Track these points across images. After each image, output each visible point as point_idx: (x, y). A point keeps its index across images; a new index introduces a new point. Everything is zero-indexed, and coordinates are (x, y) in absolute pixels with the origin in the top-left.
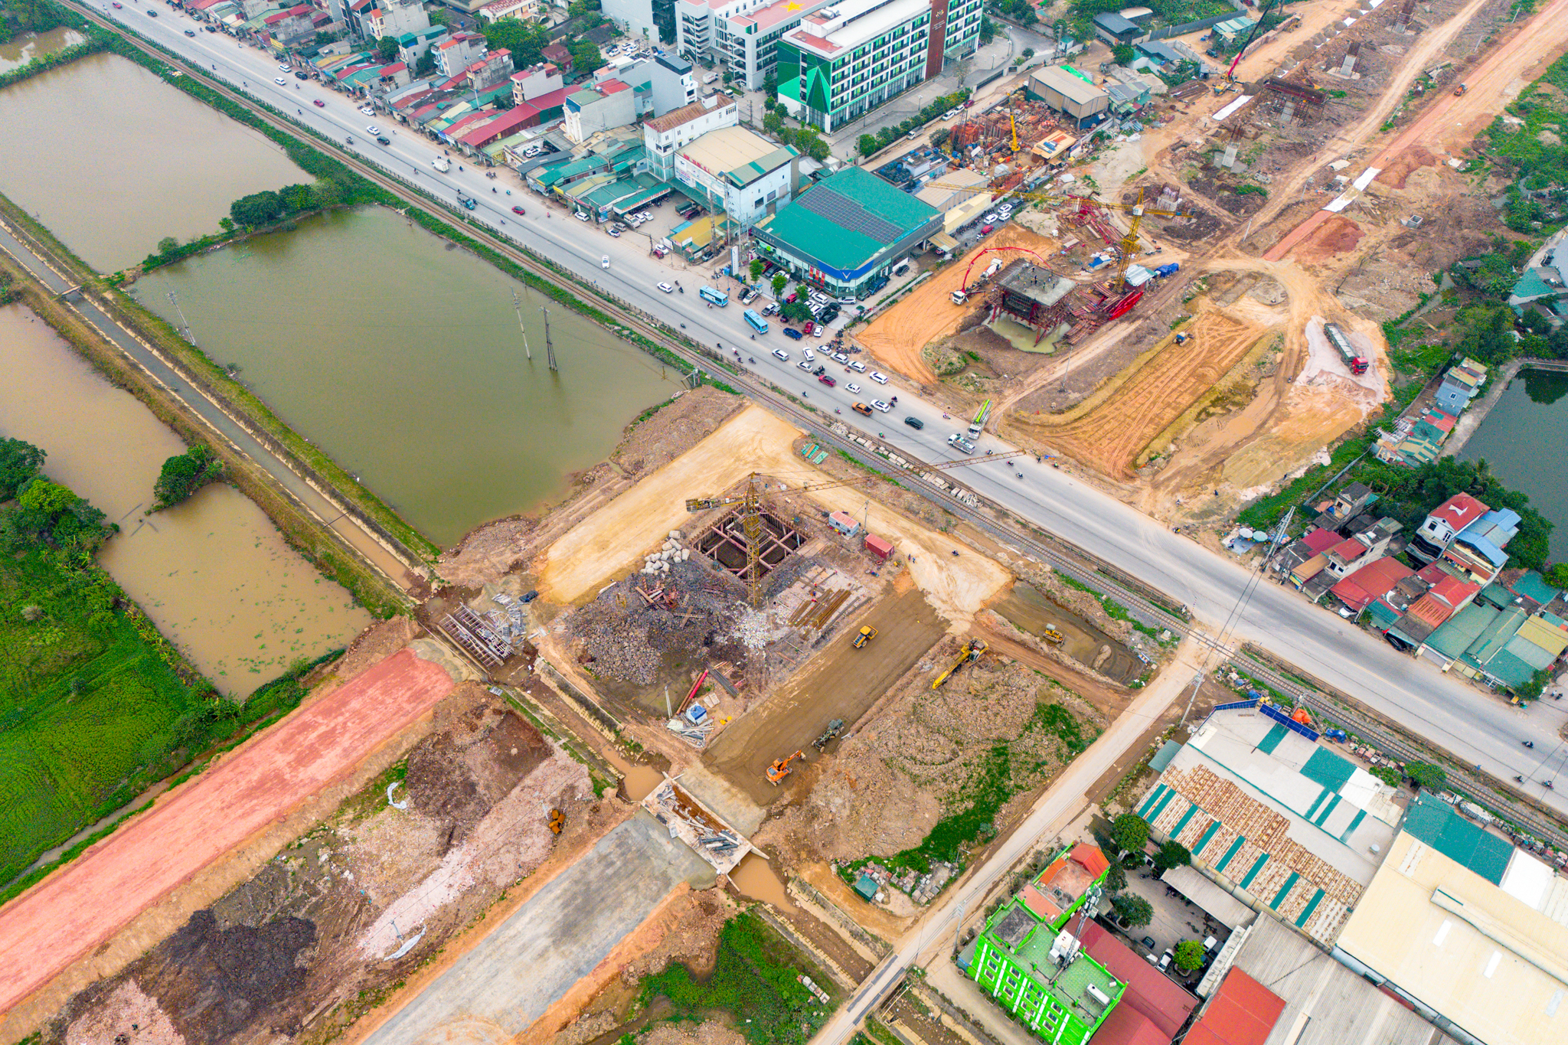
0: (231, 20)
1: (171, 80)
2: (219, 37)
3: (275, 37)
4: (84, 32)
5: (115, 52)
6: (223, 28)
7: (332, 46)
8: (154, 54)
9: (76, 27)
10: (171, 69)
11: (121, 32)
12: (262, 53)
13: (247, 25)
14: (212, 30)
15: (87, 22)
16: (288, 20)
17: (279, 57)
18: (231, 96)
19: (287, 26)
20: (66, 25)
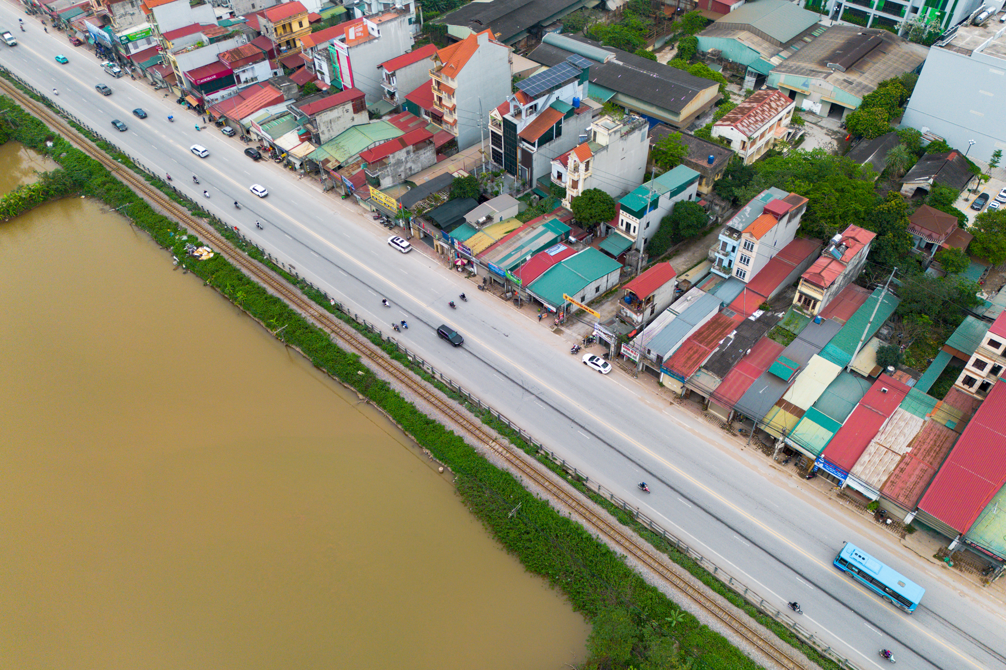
0: (289, 141)
1: (190, 264)
2: (269, 169)
3: (377, 184)
4: (45, 153)
5: (91, 195)
6: (278, 155)
7: (487, 207)
8: (160, 205)
9: (33, 145)
10: (192, 239)
11: (106, 157)
12: (348, 205)
13: (320, 155)
14: (257, 157)
15: (50, 138)
16: (401, 154)
17: (386, 219)
18: (310, 313)
19: (399, 163)
20: (19, 140)
